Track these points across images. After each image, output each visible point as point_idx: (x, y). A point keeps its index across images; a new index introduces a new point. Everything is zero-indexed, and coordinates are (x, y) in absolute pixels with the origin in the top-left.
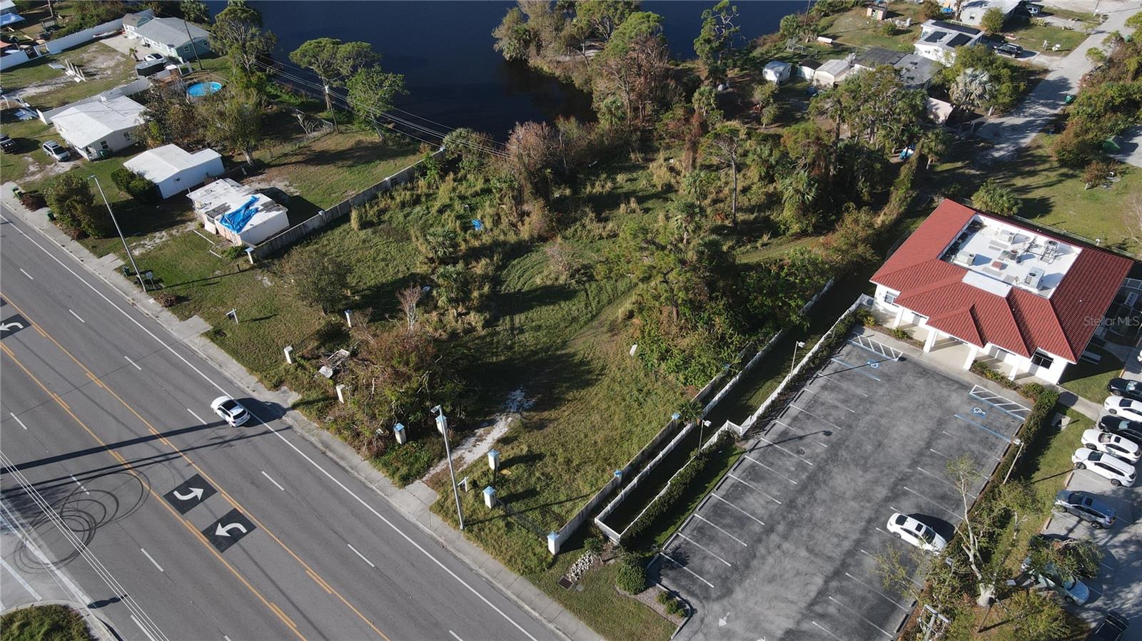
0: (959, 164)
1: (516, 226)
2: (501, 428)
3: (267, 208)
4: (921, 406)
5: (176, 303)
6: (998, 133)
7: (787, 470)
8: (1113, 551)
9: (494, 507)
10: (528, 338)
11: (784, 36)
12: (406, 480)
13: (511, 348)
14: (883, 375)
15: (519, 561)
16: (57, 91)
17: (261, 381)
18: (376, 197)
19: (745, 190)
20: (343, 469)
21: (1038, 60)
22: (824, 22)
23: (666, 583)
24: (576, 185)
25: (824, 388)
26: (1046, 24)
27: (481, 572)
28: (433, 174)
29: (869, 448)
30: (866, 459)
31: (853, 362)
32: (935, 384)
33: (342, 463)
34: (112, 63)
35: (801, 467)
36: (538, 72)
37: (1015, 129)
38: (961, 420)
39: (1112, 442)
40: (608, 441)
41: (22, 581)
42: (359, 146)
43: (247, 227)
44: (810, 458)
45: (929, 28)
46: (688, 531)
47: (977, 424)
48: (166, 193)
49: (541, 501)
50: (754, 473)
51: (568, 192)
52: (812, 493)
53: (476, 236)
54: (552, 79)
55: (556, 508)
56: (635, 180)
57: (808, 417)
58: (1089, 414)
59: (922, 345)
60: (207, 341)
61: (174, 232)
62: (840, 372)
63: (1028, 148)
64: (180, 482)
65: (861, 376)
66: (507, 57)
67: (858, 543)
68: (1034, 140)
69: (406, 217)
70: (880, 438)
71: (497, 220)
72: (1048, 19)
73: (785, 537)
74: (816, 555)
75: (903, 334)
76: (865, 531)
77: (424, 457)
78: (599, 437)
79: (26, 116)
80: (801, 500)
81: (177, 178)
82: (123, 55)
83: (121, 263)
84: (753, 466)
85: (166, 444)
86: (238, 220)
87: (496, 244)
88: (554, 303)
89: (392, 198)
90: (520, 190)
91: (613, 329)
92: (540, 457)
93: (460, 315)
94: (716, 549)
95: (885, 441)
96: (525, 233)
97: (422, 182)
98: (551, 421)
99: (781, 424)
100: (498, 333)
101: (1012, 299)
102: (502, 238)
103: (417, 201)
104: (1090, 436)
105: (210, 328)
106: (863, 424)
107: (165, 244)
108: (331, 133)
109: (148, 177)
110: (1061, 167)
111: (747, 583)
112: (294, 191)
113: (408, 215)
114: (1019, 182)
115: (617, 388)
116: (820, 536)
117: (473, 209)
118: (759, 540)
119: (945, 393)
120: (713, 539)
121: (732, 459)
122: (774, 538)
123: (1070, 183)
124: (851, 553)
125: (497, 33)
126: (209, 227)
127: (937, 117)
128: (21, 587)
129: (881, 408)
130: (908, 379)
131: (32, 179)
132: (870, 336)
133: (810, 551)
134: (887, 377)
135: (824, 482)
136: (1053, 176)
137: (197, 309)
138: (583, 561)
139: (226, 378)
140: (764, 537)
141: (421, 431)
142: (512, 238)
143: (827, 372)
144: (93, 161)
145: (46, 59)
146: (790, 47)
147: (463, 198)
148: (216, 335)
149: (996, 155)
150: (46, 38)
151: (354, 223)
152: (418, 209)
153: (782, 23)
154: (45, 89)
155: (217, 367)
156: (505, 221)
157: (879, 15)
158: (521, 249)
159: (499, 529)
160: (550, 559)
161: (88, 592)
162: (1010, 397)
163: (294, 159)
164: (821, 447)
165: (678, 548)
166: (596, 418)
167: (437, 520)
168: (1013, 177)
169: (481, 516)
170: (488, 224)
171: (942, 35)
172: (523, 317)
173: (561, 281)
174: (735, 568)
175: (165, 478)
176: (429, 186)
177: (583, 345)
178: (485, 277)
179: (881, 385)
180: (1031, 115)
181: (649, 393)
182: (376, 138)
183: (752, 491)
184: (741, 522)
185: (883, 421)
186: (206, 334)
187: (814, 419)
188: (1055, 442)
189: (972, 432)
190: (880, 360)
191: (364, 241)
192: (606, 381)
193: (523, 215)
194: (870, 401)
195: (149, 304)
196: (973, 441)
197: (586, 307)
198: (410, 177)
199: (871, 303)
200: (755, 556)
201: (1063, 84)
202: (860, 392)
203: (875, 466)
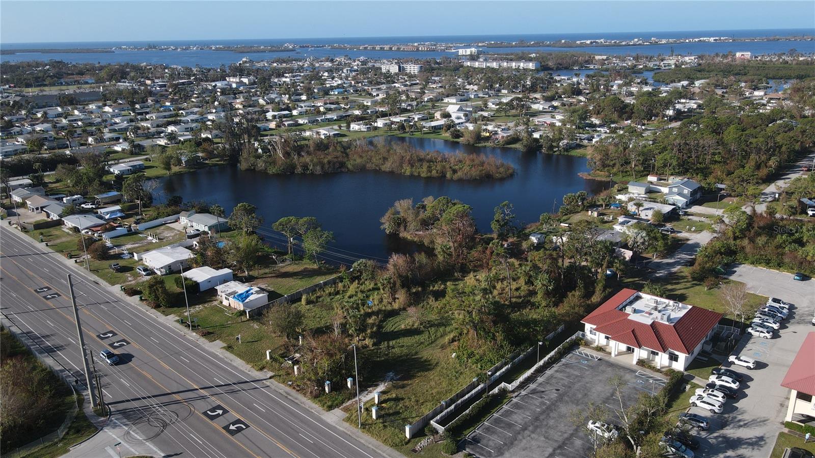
0: (637, 279)
1: (391, 304)
2: (382, 387)
3: (257, 292)
4: (610, 379)
5: (208, 335)
6: (659, 266)
7: (535, 405)
8: (710, 440)
9: (377, 419)
10: (397, 351)
11: (542, 224)
12: (330, 408)
13: (387, 355)
14: (588, 366)
15: (390, 441)
16: (143, 246)
17: (253, 367)
18: (315, 290)
19: (517, 289)
20: (297, 403)
21: (684, 235)
22: (565, 218)
23: (468, 450)
24: (424, 286)
25: (557, 371)
26: (689, 219)
27: (370, 446)
28: (346, 282)
29: (580, 396)
30: (578, 401)
31: (573, 361)
32: (617, 370)
33: (296, 401)
34: (173, 234)
35: (543, 403)
36: (405, 239)
37: (668, 264)
38: (630, 385)
39: (710, 392)
40: (438, 393)
41: (128, 447)
42: (305, 270)
43: (247, 300)
44: (548, 400)
45: (621, 219)
46: (480, 429)
47: (639, 387)
48: (202, 289)
49: (403, 416)
50: (517, 406)
51: (420, 289)
52: (548, 414)
53: (369, 307)
54: (412, 243)
55: (410, 420)
56: (457, 285)
57: (548, 383)
58: (700, 384)
59: (610, 353)
60: (224, 350)
61: (206, 305)
62: (566, 365)
63: (675, 273)
64: (210, 407)
65: (577, 366)
66: (388, 232)
67: (572, 435)
68: (679, 269)
69: (331, 300)
70: (586, 392)
71: (381, 301)
72: (690, 217)
73: (533, 432)
74: (549, 440)
75: (600, 349)
76: (576, 430)
77: (340, 398)
78: (434, 391)
79: (127, 257)
80: (541, 417)
81: (209, 281)
82: (179, 231)
83: (177, 318)
84: (517, 403)
85: (204, 392)
86: (242, 297)
87: (379, 311)
88: (411, 336)
89: (324, 291)
90: (395, 284)
91: (443, 347)
92: (403, 399)
93: (360, 340)
94: (496, 436)
95: (589, 393)
96: (396, 306)
97: (340, 285)
98: (408, 385)
99: (532, 386)
100: (381, 349)
101: (654, 325)
102: (384, 308)
103: (337, 293)
104: (699, 391)
105: (226, 345)
106: (577, 386)
107: (201, 310)
108: (290, 264)
109: (194, 279)
110: (694, 281)
111: (511, 450)
112: (271, 289)
113: (333, 298)
114: (669, 287)
115: (445, 371)
116: (551, 432)
117: (368, 297)
118: (519, 433)
119: (622, 374)
120: (494, 432)
121: (505, 400)
122: (527, 432)
123: (698, 288)
124: (568, 439)
125: (383, 220)
126: (225, 303)
127: (625, 258)
128: (128, 449)
129: (587, 380)
130: (603, 368)
131: (130, 283)
132: (583, 350)
133: (546, 438)
134: (592, 367)
135: (555, 410)
136: (689, 285)
137: (220, 337)
138: (424, 442)
139: (234, 366)
140: (522, 432)
141: (338, 387)
142: (389, 308)
143: (558, 365)
144: (162, 275)
145: (137, 233)
146: (545, 228)
147: (362, 292)
148: (229, 348)
149: (658, 275)
150: (137, 223)
151: (303, 301)
152: (338, 296)
153: (541, 217)
154: (137, 245)
155: (230, 362)
156: (385, 301)
157: (595, 214)
158: (393, 313)
159: (379, 428)
160: (406, 440)
161: (163, 451)
162: (658, 376)
163: (270, 275)
164: (554, 395)
165: (476, 435)
166: (433, 383)
167: (347, 425)
168: (667, 285)
169: (370, 422)
170: (376, 302)
171: (628, 222)
172: (394, 342)
173: (416, 325)
174: (505, 444)
175: (202, 406)
176: (344, 286)
177: (426, 354)
178: (373, 324)
179: (588, 370)
180: (678, 258)
181: (461, 373)
182: (315, 266)
183: (516, 413)
184: (509, 426)
185: (588, 385)
186: (224, 348)
187: (551, 384)
188: (682, 396)
189: (636, 390)
190: (588, 360)
191: (308, 310)
192: (439, 369)
193: (394, 299)
194: (582, 377)
195: (193, 335)
196: (637, 394)
197: (429, 338)
198: (334, 282)
199: (584, 335)
200: (516, 440)
201: (697, 245)
202: (576, 373)
203: (582, 403)
